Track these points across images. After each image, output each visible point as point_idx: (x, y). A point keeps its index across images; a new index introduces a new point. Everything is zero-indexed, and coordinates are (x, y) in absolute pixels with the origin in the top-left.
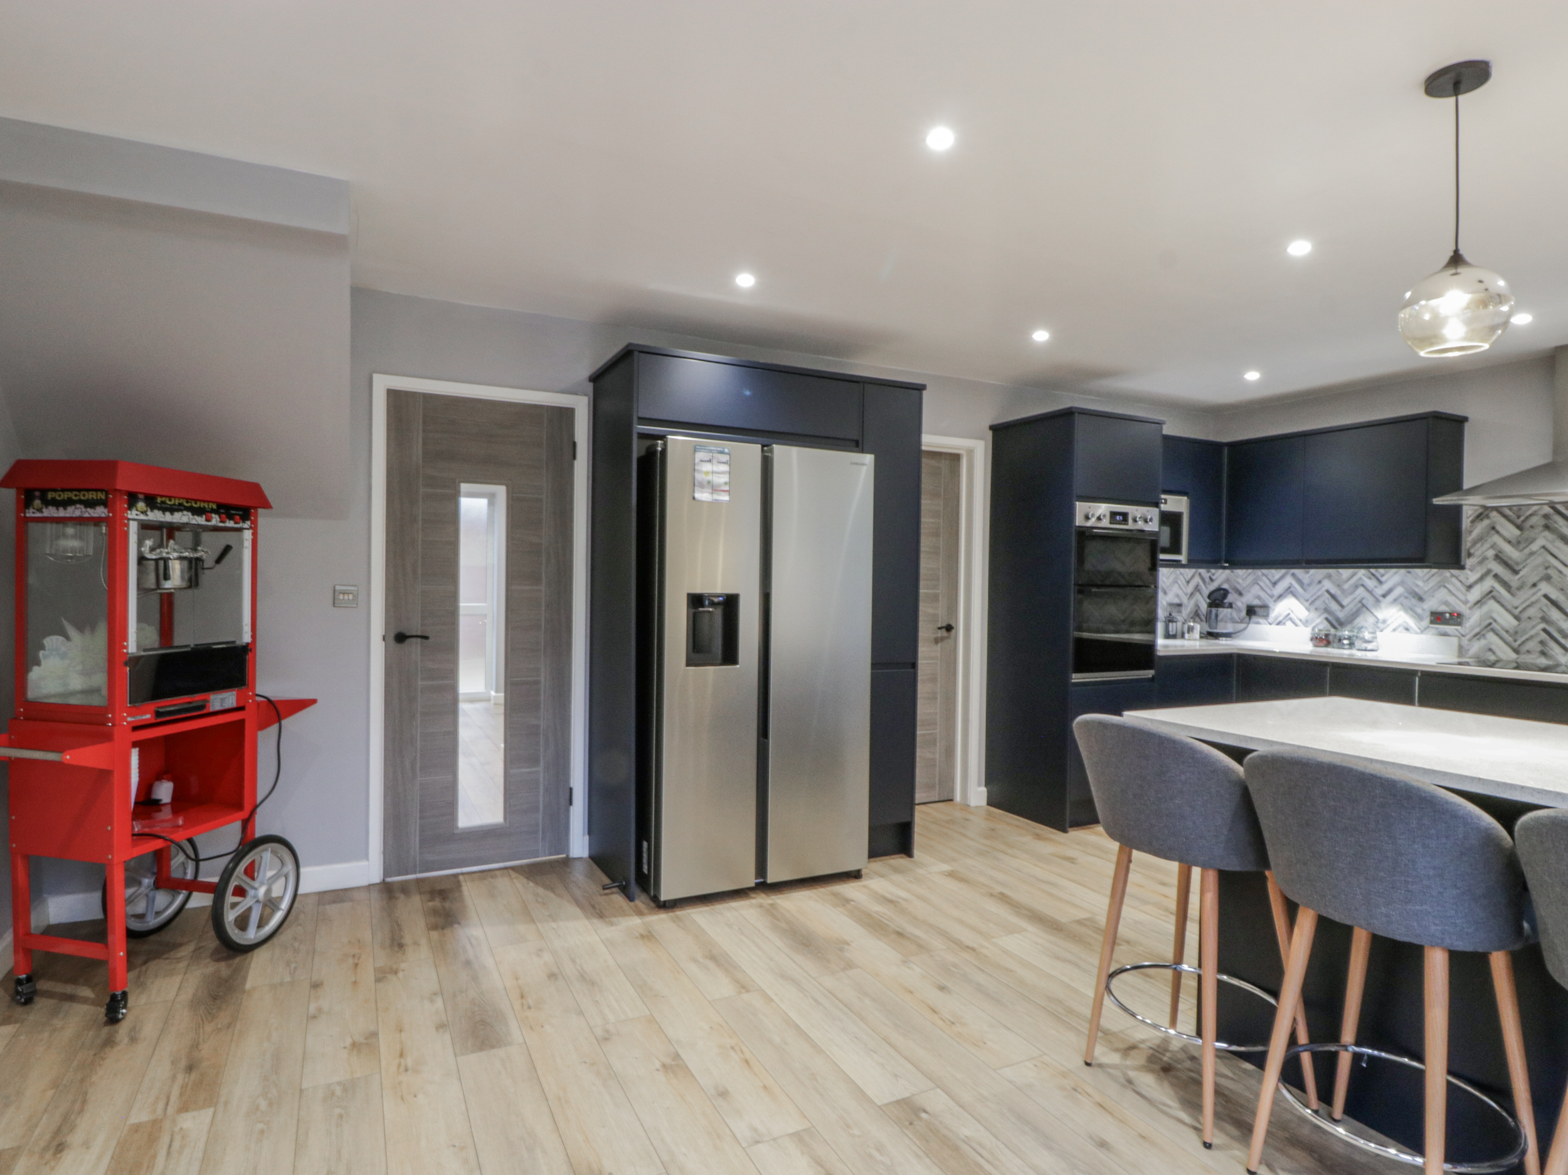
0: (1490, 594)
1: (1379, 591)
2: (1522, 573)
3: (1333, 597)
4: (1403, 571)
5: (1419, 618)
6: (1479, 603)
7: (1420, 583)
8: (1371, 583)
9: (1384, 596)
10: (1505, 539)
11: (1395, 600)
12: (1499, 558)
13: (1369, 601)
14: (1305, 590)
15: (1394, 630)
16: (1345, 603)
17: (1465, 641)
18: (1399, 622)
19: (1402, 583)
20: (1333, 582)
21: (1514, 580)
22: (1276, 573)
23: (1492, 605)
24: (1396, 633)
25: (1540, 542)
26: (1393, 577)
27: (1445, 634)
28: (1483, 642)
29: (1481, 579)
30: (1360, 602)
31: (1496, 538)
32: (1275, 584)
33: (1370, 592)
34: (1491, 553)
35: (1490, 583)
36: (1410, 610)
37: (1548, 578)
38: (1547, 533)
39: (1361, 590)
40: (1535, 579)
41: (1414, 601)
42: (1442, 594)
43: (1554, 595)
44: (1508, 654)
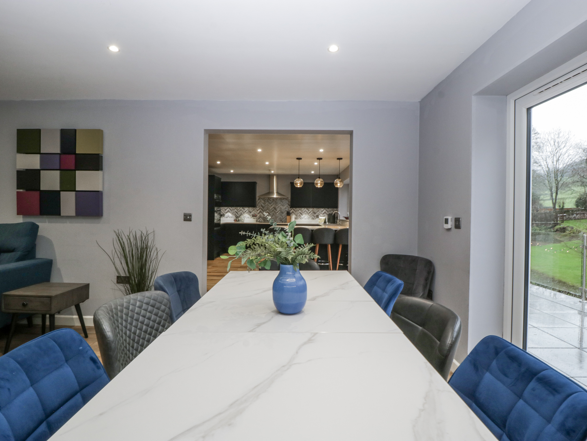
0: (260, 212)
1: (244, 211)
2: (265, 208)
3: (236, 212)
4: (248, 208)
5: (250, 216)
6: (259, 213)
7: (250, 210)
8: (243, 210)
9: (245, 212)
10: (262, 203)
11: (247, 213)
12: (262, 206)
13: (243, 213)
14: (231, 211)
15: (247, 218)
16: (238, 213)
17: (257, 219)
18: (247, 216)
19: (248, 210)
20: (236, 210)
21: (264, 209)
22: (226, 208)
23: (261, 213)
24: (247, 219)
25: (267, 204)
26: (246, 209)
27: (254, 218)
28: (259, 220)
29: (259, 209)
30: (241, 213)
31: (261, 203)
32: (226, 210)
33: (243, 211)
34: (260, 205)
35: (260, 210)
36: (249, 214)
37: (268, 209)
38: (267, 202)
39: (241, 211)
40: (266, 209)
41: (249, 213)
42: (254, 212)
44: (263, 221)
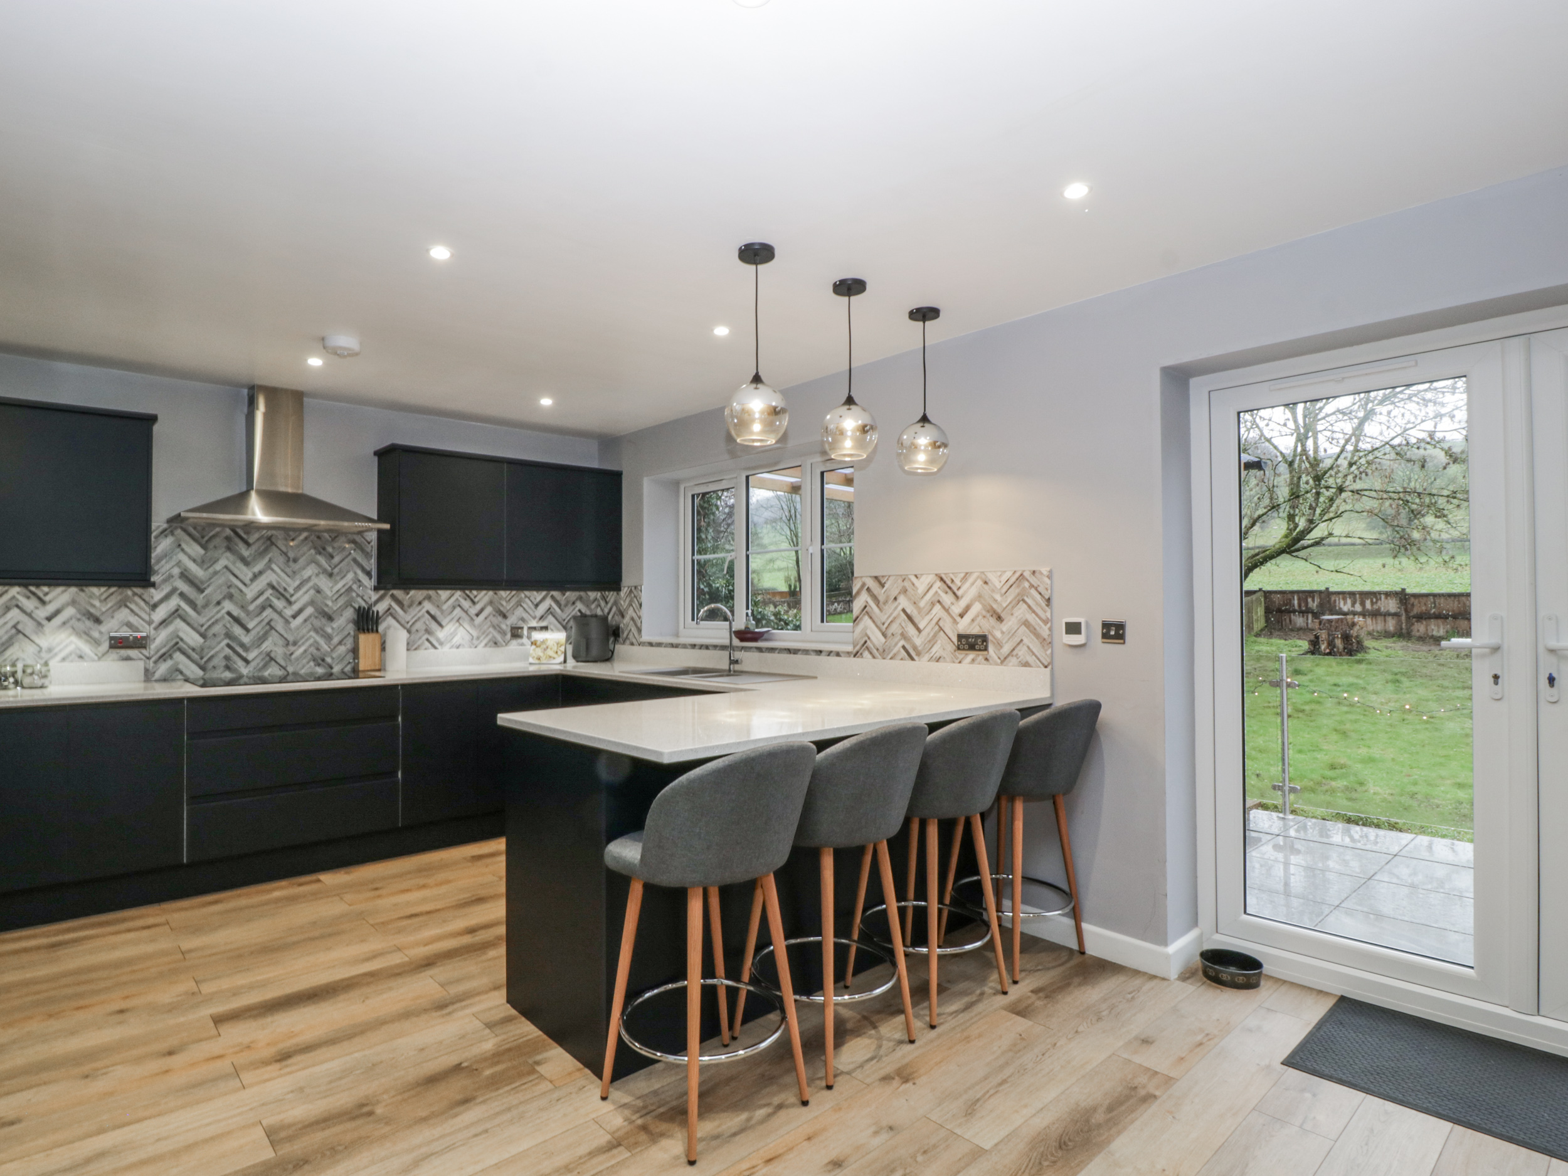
0: (176, 613)
2: (207, 592)
4: (73, 590)
5: (97, 643)
6: (164, 623)
7: (97, 603)
8: (30, 604)
9: (49, 619)
10: (190, 557)
11: (64, 623)
12: (185, 576)
13: (28, 626)
15: (64, 659)
17: (151, 664)
18: (72, 647)
19: (73, 603)
21: (200, 599)
23: (179, 624)
24: (66, 664)
25: (223, 562)
26: (60, 596)
27: (128, 658)
28: (169, 663)
29: (167, 597)
31: (181, 556)
34: (176, 571)
35: (175, 601)
36: (86, 634)
37: (230, 597)
38: (228, 554)
40: (219, 597)
41: (89, 623)
42: (123, 614)
43: (236, 612)
44: (193, 671)
